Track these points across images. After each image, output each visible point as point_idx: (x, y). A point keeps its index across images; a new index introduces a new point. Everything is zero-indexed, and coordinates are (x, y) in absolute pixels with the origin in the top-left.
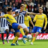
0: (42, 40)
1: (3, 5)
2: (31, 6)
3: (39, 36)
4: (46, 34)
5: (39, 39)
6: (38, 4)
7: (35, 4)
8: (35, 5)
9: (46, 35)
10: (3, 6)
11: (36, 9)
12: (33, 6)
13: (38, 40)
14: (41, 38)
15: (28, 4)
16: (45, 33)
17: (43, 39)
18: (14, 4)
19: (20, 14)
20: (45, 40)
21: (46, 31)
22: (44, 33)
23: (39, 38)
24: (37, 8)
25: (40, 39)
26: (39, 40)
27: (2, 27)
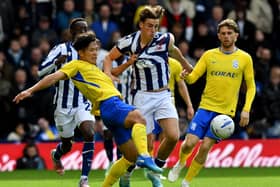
0: (231, 168)
1: (54, 11)
2: (184, 15)
3: (218, 151)
4: (253, 141)
5: (217, 165)
6: (215, 5)
7: (201, 8)
8: (198, 13)
9: (251, 147)
10: (54, 16)
11: (203, 30)
12: (191, 14)
13: (213, 168)
14: (230, 159)
15: (168, 5)
16: (246, 137)
17: (237, 163)
18: (105, 8)
19: (143, 55)
20: (247, 168)
21: (250, 130)
22: (241, 138)
23: (221, 161)
24: (208, 26)
25: (224, 165)
26: (220, 168)
27: (64, 106)
